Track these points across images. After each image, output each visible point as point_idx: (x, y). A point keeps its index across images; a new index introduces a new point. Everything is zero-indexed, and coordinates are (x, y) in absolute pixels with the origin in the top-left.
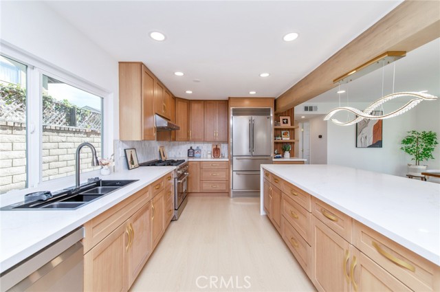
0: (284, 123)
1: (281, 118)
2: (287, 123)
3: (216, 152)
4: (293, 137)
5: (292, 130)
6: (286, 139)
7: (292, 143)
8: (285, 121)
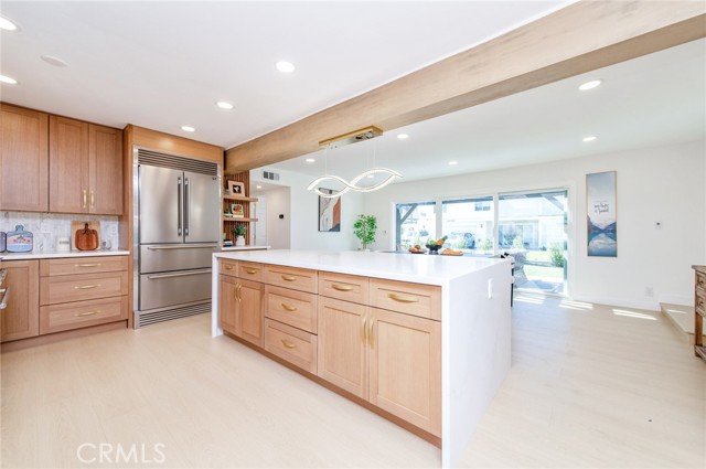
0: (235, 191)
1: (231, 183)
2: (240, 191)
3: (86, 238)
4: (247, 214)
5: (246, 203)
6: (238, 216)
7: (247, 223)
8: (237, 189)
